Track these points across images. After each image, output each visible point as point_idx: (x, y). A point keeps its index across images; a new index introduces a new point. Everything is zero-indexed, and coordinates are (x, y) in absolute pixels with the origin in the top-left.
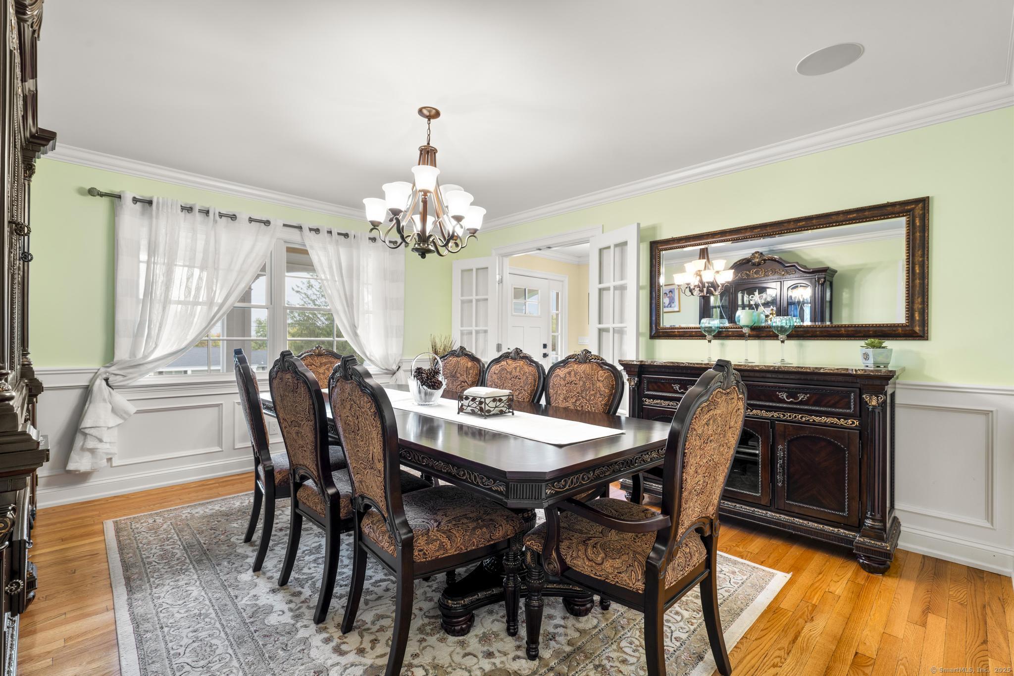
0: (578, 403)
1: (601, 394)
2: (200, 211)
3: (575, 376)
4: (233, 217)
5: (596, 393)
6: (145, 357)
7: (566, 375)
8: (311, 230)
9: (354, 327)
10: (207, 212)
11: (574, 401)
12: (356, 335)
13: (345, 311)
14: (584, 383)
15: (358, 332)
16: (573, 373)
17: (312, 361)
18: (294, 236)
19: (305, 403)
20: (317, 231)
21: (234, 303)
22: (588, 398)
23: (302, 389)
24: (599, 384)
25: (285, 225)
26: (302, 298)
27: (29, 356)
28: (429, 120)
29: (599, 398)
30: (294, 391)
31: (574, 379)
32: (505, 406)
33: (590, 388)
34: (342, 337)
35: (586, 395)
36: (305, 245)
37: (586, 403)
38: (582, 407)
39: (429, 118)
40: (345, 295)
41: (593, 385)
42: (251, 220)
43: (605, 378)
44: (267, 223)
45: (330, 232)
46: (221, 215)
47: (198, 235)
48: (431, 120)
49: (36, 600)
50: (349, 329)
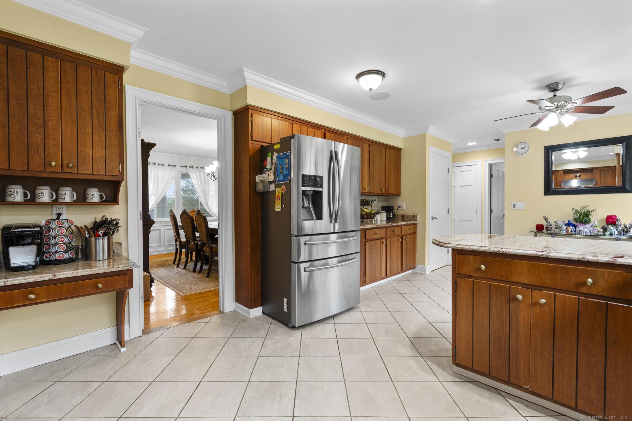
2: (153, 164)
4: (163, 165)
8: (190, 167)
9: (207, 202)
10: (155, 164)
12: (207, 205)
13: (203, 196)
15: (208, 204)
18: (184, 170)
19: (189, 221)
20: (192, 167)
23: (189, 218)
25: (181, 166)
26: (185, 183)
30: (187, 218)
34: (203, 206)
36: (188, 172)
40: (203, 190)
42: (169, 165)
44: (175, 166)
45: (197, 167)
46: (159, 164)
50: (205, 203)
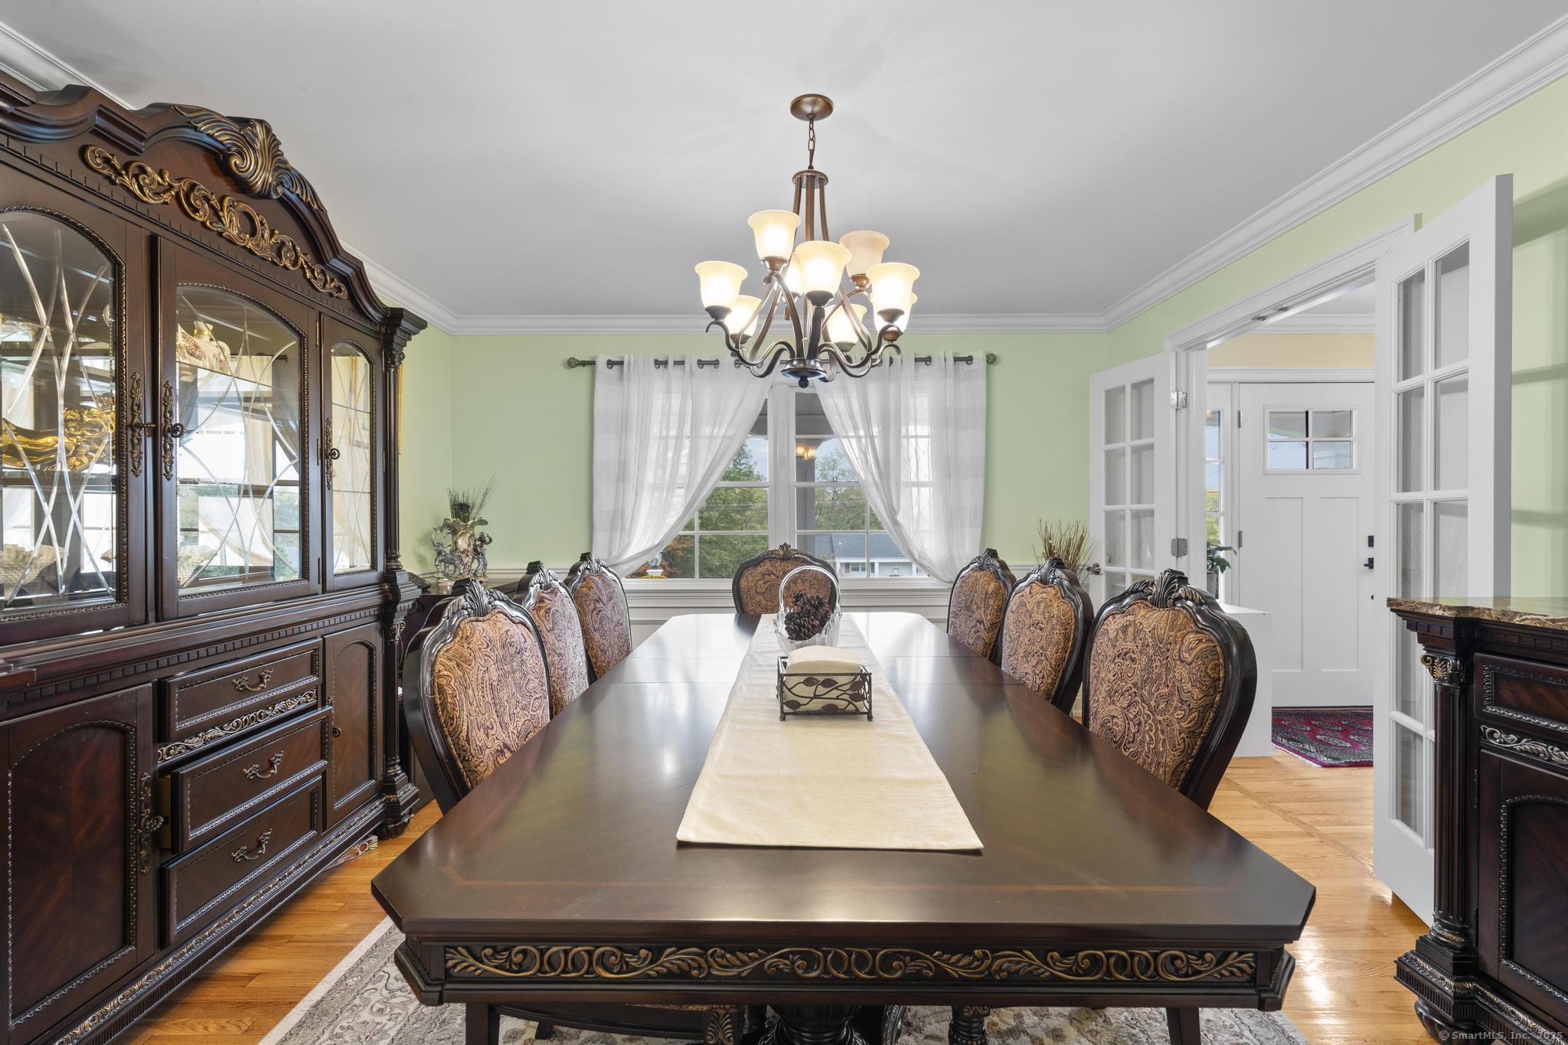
0: (1133, 711)
1: (1182, 701)
2: (676, 363)
3: (1135, 638)
4: (716, 364)
5: (1171, 694)
6: (619, 555)
7: (1117, 634)
10: (683, 363)
11: (1125, 705)
14: (1151, 660)
16: (1131, 630)
17: (771, 568)
21: (716, 482)
22: (1153, 703)
24: (1181, 671)
27: (399, 559)
28: (812, 121)
29: (1176, 708)
31: (1130, 645)
32: (845, 697)
33: (1159, 675)
35: (1151, 694)
37: (1148, 716)
38: (1139, 724)
39: (812, 118)
41: (1168, 670)
43: (1197, 657)
46: (698, 364)
47: (673, 395)
48: (815, 122)
49: (410, 826)
